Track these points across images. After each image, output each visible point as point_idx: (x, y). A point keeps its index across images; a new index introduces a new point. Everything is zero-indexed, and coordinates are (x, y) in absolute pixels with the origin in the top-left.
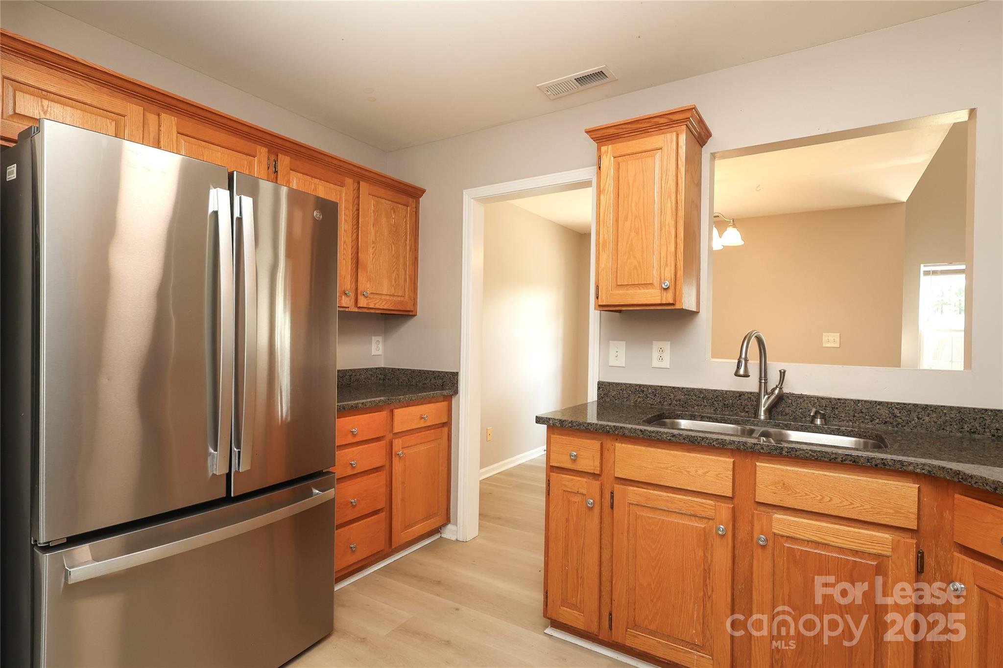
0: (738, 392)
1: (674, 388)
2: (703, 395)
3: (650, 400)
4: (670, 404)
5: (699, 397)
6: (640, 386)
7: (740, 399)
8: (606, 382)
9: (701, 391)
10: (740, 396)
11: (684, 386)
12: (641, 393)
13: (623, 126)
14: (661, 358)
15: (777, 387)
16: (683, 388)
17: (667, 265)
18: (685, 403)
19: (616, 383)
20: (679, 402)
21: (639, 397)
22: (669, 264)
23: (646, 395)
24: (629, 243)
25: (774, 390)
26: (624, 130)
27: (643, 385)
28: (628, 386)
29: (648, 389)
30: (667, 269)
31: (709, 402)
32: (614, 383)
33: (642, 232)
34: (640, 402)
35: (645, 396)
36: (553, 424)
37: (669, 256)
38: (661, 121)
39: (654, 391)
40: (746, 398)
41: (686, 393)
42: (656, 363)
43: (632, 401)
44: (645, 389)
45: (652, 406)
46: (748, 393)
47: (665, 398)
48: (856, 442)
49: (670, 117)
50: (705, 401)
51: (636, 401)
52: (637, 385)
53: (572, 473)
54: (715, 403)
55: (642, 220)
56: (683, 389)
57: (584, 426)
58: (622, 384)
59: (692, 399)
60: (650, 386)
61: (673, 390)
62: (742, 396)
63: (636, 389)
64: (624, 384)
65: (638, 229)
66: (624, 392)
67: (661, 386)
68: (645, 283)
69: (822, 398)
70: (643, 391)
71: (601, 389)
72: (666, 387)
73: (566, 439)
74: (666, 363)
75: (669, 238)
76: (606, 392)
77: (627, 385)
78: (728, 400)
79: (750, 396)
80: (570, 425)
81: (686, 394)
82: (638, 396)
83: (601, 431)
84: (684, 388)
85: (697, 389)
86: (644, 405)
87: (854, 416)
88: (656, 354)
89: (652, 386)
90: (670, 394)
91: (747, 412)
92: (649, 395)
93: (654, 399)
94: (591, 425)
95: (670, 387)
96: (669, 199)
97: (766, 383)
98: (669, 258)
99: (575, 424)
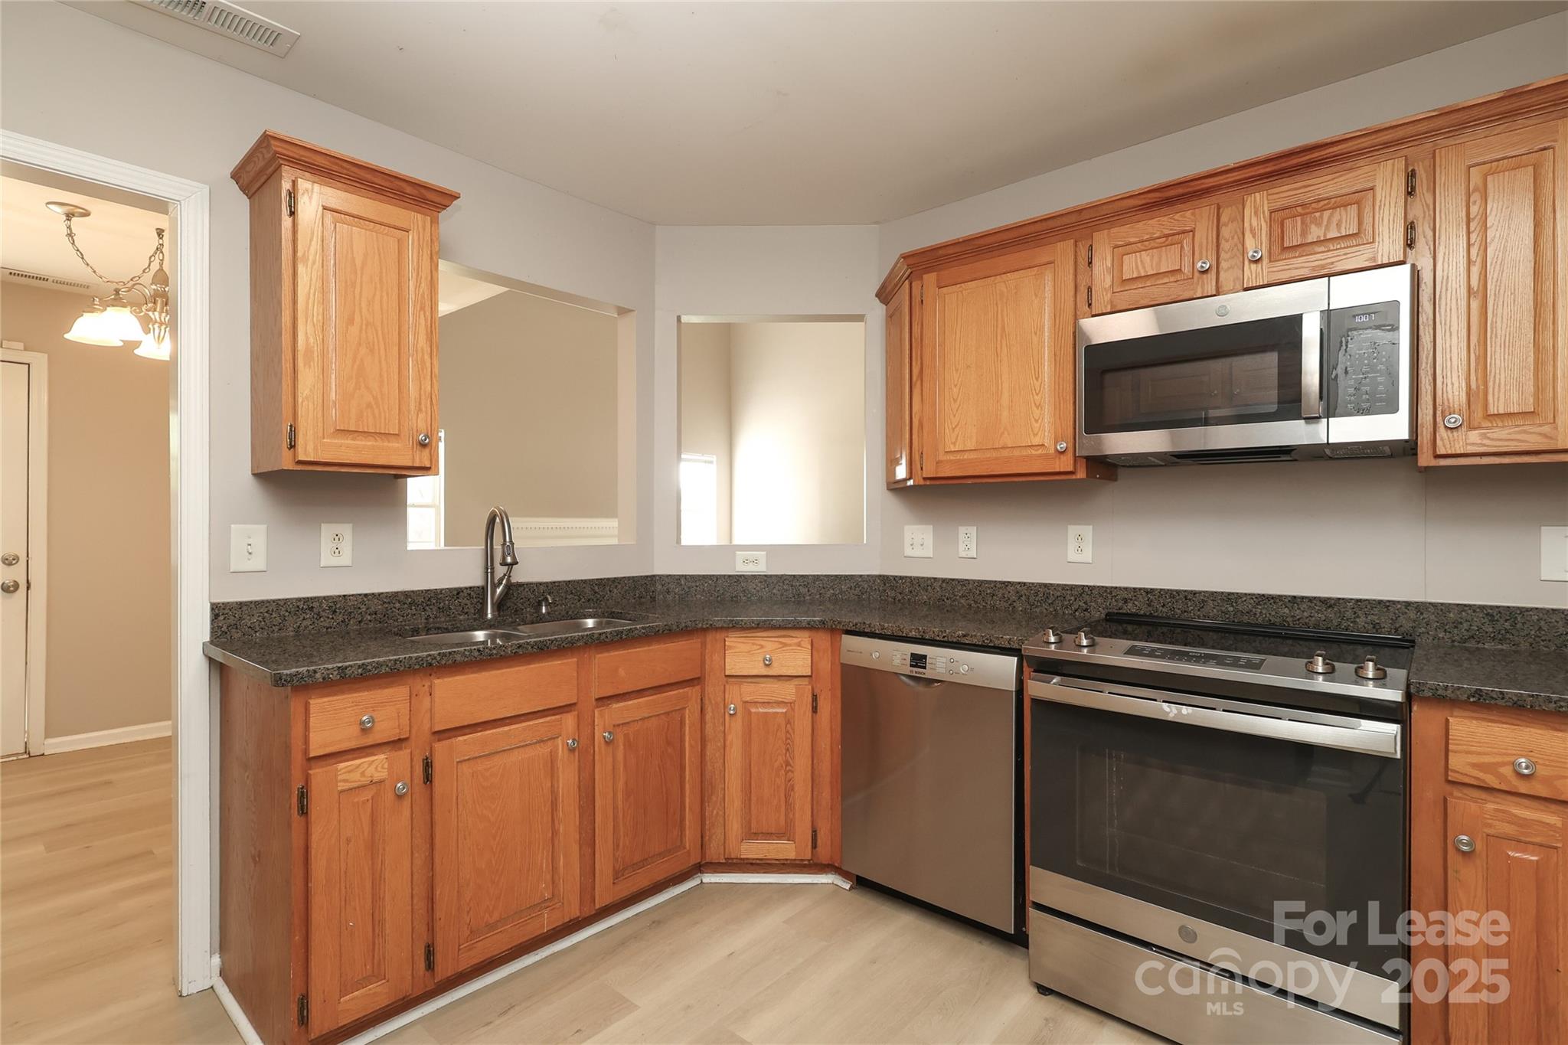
0: (455, 589)
1: (366, 595)
2: (410, 600)
3: (325, 620)
4: (360, 622)
5: (404, 604)
6: (306, 600)
7: (458, 598)
8: (233, 603)
9: (407, 594)
10: (458, 594)
11: (381, 591)
12: (308, 611)
13: (345, 165)
14: (337, 551)
15: (505, 575)
16: (380, 594)
17: (420, 410)
18: (385, 616)
19: (256, 602)
20: (373, 616)
21: (304, 619)
22: (424, 409)
23: (318, 614)
24: (358, 363)
25: (501, 580)
26: (345, 171)
27: (311, 598)
28: (282, 603)
29: (321, 603)
30: (421, 416)
31: (418, 609)
32: (251, 602)
33: (379, 349)
34: (306, 627)
35: (315, 616)
36: (324, 679)
37: (423, 397)
38: (409, 189)
39: (332, 604)
40: (466, 595)
41: (385, 600)
42: (327, 559)
43: (291, 629)
44: (315, 605)
45: (329, 630)
46: (466, 588)
47: (351, 613)
48: (594, 622)
49: (423, 191)
50: (413, 608)
51: (299, 627)
52: (299, 600)
53: (350, 757)
54: (427, 608)
55: (380, 332)
56: (381, 596)
57: (387, 666)
58: (268, 602)
59: (395, 608)
60: (324, 598)
61: (365, 599)
62: (461, 593)
63: (298, 607)
64: (274, 601)
65: (374, 345)
66: (274, 615)
67: (344, 596)
68: (387, 432)
69: (540, 584)
70: (312, 607)
71: (221, 618)
72: (353, 595)
73: (344, 699)
74: (346, 559)
75: (423, 370)
76: (232, 621)
77: (280, 602)
78: (444, 601)
79: (469, 592)
80: (360, 671)
81: (384, 603)
82: (302, 618)
83: (417, 667)
84: (382, 593)
85: (401, 592)
86: (313, 631)
87: (566, 598)
88: (326, 544)
89: (328, 597)
90: (359, 605)
91: (467, 613)
92: (322, 614)
93: (333, 618)
94: (401, 661)
95: (360, 595)
96: (422, 313)
97: (492, 573)
98: (423, 402)
99: (369, 667)
